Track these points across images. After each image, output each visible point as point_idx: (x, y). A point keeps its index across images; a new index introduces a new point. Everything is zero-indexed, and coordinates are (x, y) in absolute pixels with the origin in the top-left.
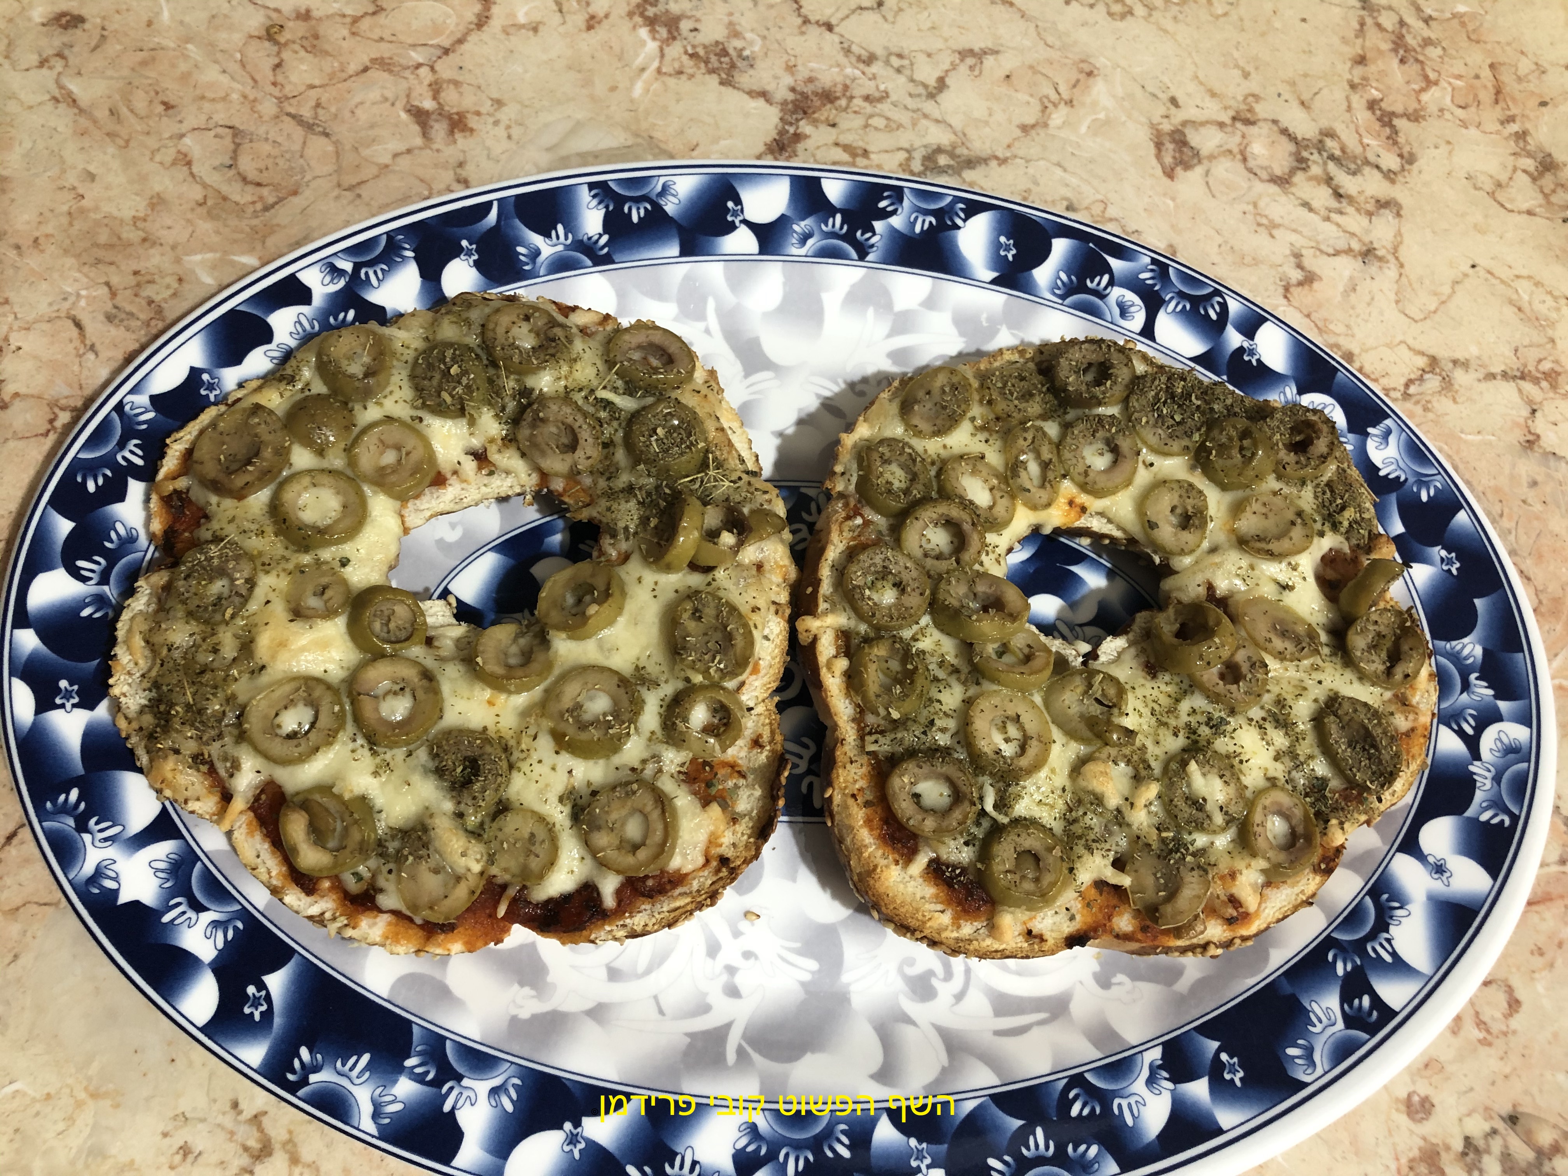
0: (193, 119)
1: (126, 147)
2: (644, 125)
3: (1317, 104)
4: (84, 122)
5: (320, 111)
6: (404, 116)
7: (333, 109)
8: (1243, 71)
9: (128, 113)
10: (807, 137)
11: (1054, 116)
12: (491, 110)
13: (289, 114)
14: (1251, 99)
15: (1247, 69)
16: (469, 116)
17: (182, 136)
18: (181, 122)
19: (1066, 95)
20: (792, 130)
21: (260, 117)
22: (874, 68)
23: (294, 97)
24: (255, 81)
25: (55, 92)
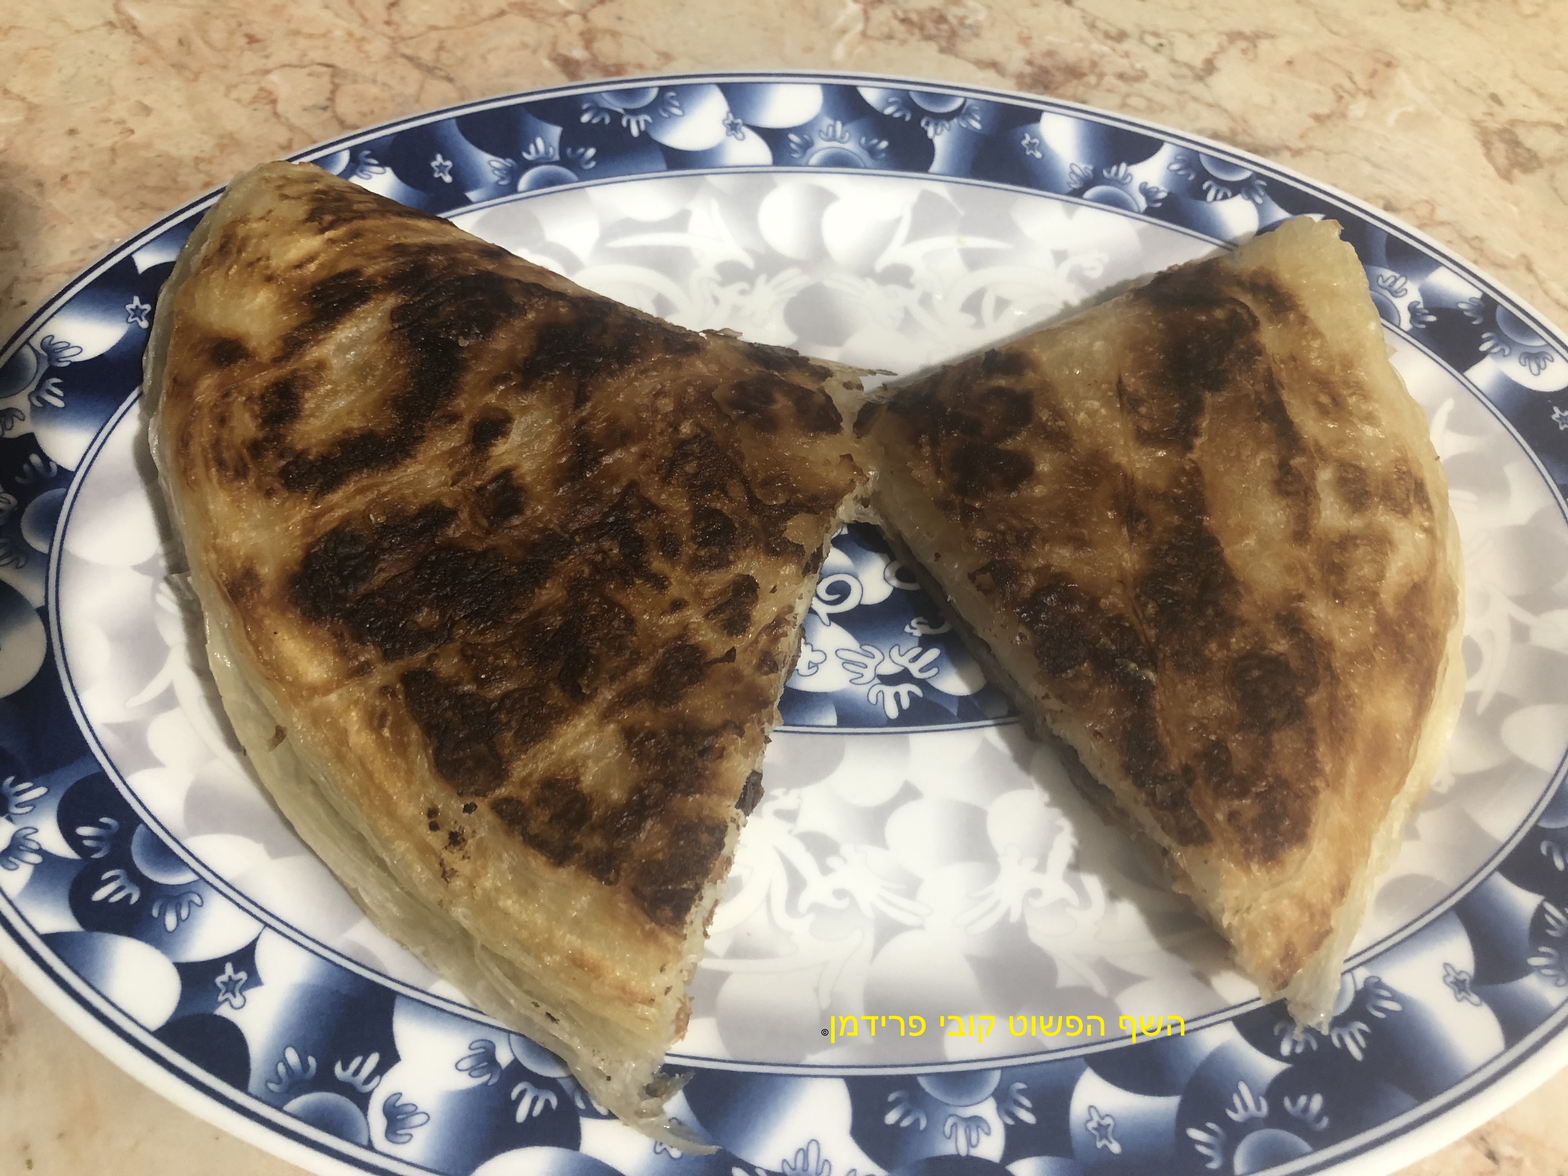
1: (195, 80)
4: (143, 50)
5: (444, 54)
6: (547, 64)
7: (459, 53)
9: (202, 45)
11: (1351, 107)
12: (658, 64)
13: (404, 56)
16: (629, 68)
17: (267, 72)
18: (267, 57)
19: (1363, 85)
21: (368, 57)
22: (1127, 45)
23: (412, 38)
24: (365, 20)
25: (112, 16)
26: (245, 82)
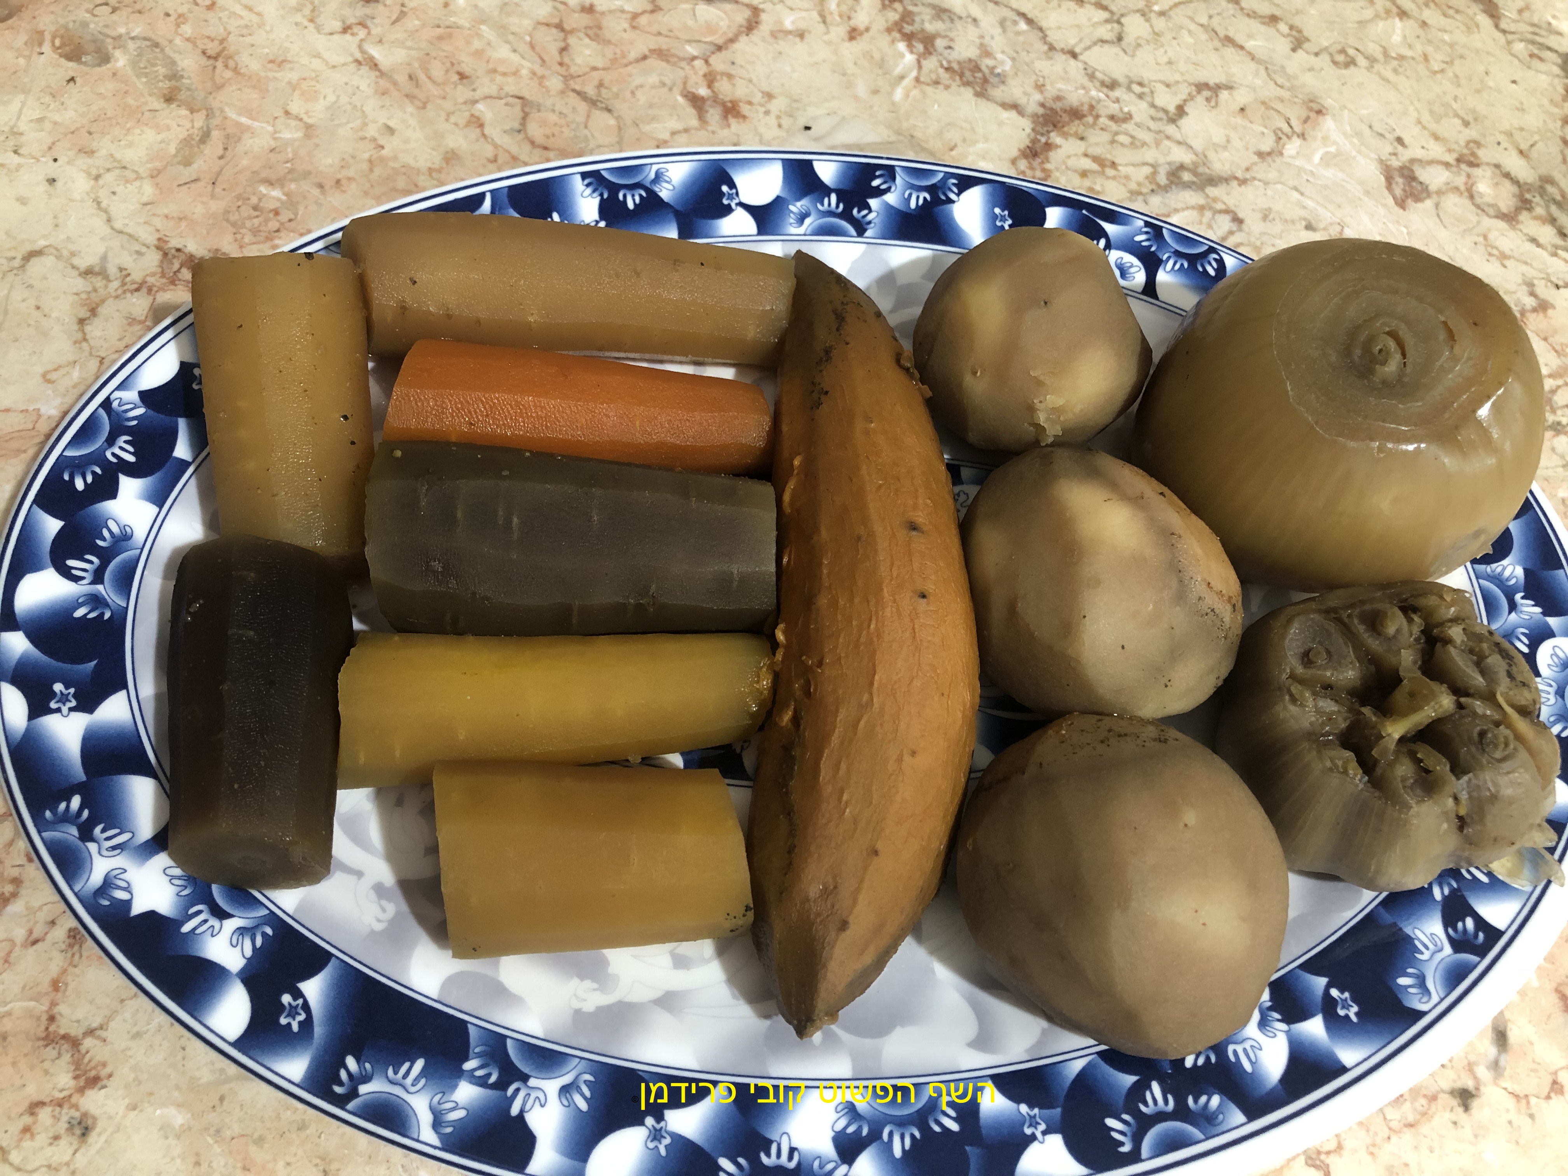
0: (486, 86)
1: (424, 107)
2: (905, 125)
3: (1534, 154)
4: (383, 83)
5: (604, 91)
6: (680, 99)
7: (615, 89)
8: (1463, 120)
9: (426, 80)
10: (1058, 147)
11: (1287, 147)
12: (763, 101)
13: (574, 90)
14: (1472, 145)
15: (1466, 118)
16: (741, 104)
17: (475, 102)
18: (474, 90)
19: (1298, 128)
20: (1043, 140)
21: (548, 91)
22: (1117, 93)
23: (579, 76)
24: (543, 61)
25: (359, 56)
26: (460, 110)
